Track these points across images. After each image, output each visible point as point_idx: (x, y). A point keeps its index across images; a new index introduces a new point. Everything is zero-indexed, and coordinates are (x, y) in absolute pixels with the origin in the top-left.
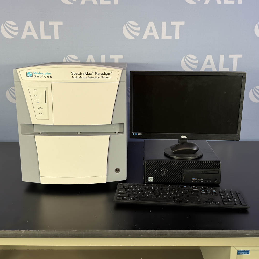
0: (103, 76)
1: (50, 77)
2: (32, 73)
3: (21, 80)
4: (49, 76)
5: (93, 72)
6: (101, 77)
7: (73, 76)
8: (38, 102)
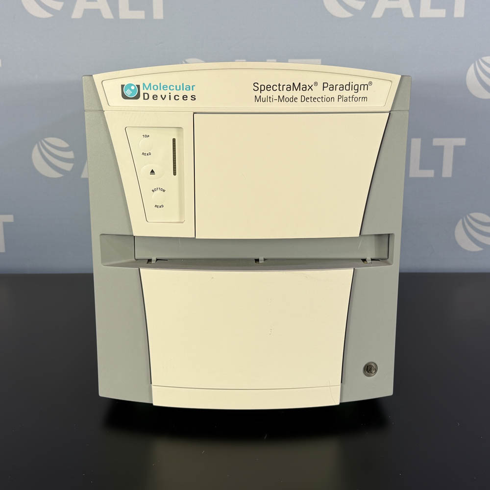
0: (346, 94)
1: (189, 98)
2: (138, 86)
3: (105, 107)
4: (189, 94)
5: (316, 84)
6: (340, 97)
7: (258, 94)
8: (152, 171)
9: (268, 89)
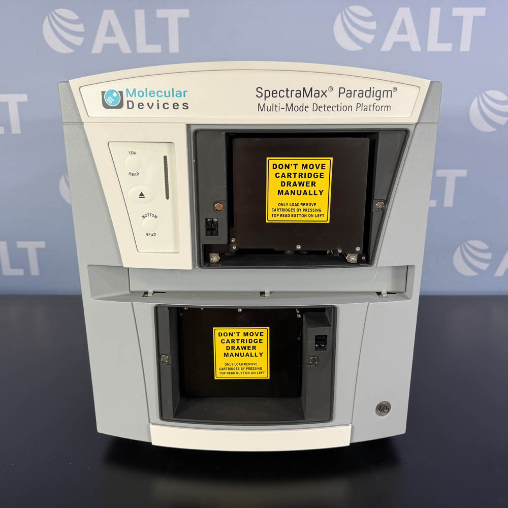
0: (365, 101)
1: (181, 106)
2: (121, 93)
3: (84, 118)
5: (331, 89)
6: (359, 106)
8: (142, 195)
9: (274, 95)
